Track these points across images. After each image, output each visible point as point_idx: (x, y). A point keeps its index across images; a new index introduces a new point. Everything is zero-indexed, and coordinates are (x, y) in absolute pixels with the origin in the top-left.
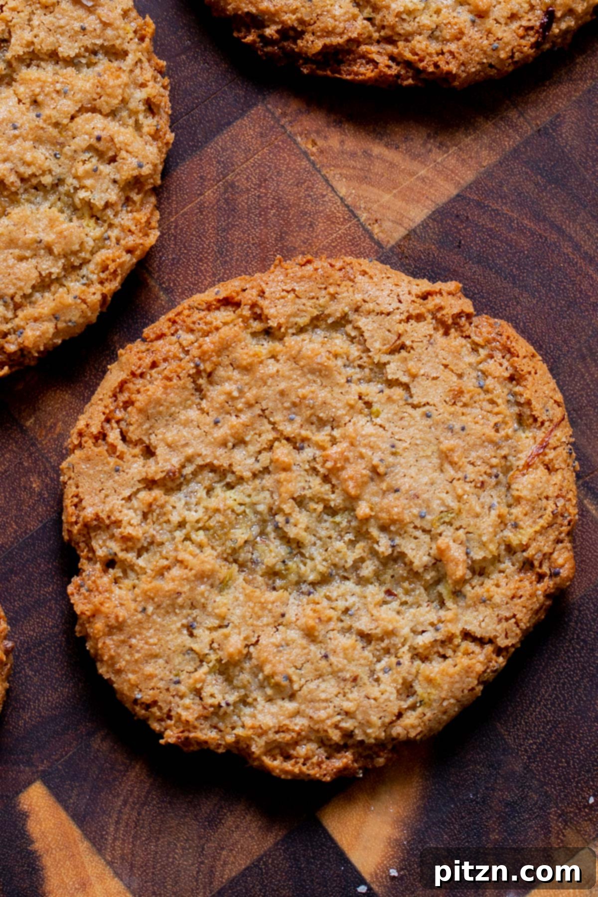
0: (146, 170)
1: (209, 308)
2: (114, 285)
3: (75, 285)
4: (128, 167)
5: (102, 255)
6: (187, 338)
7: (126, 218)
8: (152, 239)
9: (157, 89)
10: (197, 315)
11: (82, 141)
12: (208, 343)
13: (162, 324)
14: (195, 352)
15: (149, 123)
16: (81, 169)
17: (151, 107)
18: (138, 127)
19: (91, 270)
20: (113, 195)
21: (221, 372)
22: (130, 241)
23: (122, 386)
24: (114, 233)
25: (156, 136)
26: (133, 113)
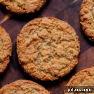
0: (77, 55)
1: (83, 72)
2: (72, 69)
3: (67, 68)
4: (74, 54)
5: (71, 65)
6: (80, 75)
7: (74, 60)
8: (77, 63)
9: (78, 45)
10: (82, 73)
11: (69, 51)
12: (83, 76)
13: (77, 74)
14: (81, 77)
15: (77, 49)
16: (69, 54)
17: (78, 47)
18: (76, 49)
19: (69, 67)
20: (72, 57)
21: (84, 80)
22: (74, 63)
23: (72, 81)
24: (72, 62)
25: (78, 50)
26: (75, 48)
